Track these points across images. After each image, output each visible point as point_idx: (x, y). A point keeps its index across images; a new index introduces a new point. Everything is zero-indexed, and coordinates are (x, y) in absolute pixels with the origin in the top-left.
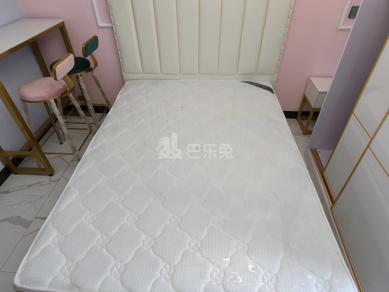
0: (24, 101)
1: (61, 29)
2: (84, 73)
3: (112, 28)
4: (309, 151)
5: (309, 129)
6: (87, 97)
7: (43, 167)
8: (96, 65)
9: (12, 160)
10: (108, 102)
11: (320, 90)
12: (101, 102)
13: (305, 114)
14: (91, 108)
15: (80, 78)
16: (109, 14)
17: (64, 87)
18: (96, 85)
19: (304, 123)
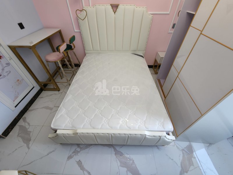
0: (47, 61)
1: (60, 32)
2: (70, 50)
3: (80, 32)
4: (157, 80)
5: (157, 72)
6: (71, 60)
7: (56, 88)
8: (75, 47)
9: (43, 85)
10: (79, 62)
11: (161, 57)
12: (77, 62)
13: (156, 66)
14: (73, 65)
15: (69, 53)
16: (79, 27)
17: (63, 56)
18: (74, 56)
19: (155, 70)
